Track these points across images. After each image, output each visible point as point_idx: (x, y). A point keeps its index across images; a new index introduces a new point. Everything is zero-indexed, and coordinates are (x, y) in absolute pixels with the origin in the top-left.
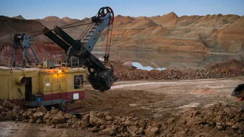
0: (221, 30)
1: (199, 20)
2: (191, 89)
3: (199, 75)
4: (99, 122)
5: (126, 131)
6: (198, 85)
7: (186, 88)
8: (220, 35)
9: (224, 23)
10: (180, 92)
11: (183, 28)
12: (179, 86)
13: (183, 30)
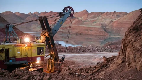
0: (115, 22)
1: (102, 15)
2: (92, 58)
3: (98, 50)
4: (20, 74)
5: (34, 78)
6: (96, 56)
7: (88, 58)
8: (115, 25)
9: (118, 17)
10: (85, 60)
11: (92, 20)
12: (84, 57)
13: (92, 21)
